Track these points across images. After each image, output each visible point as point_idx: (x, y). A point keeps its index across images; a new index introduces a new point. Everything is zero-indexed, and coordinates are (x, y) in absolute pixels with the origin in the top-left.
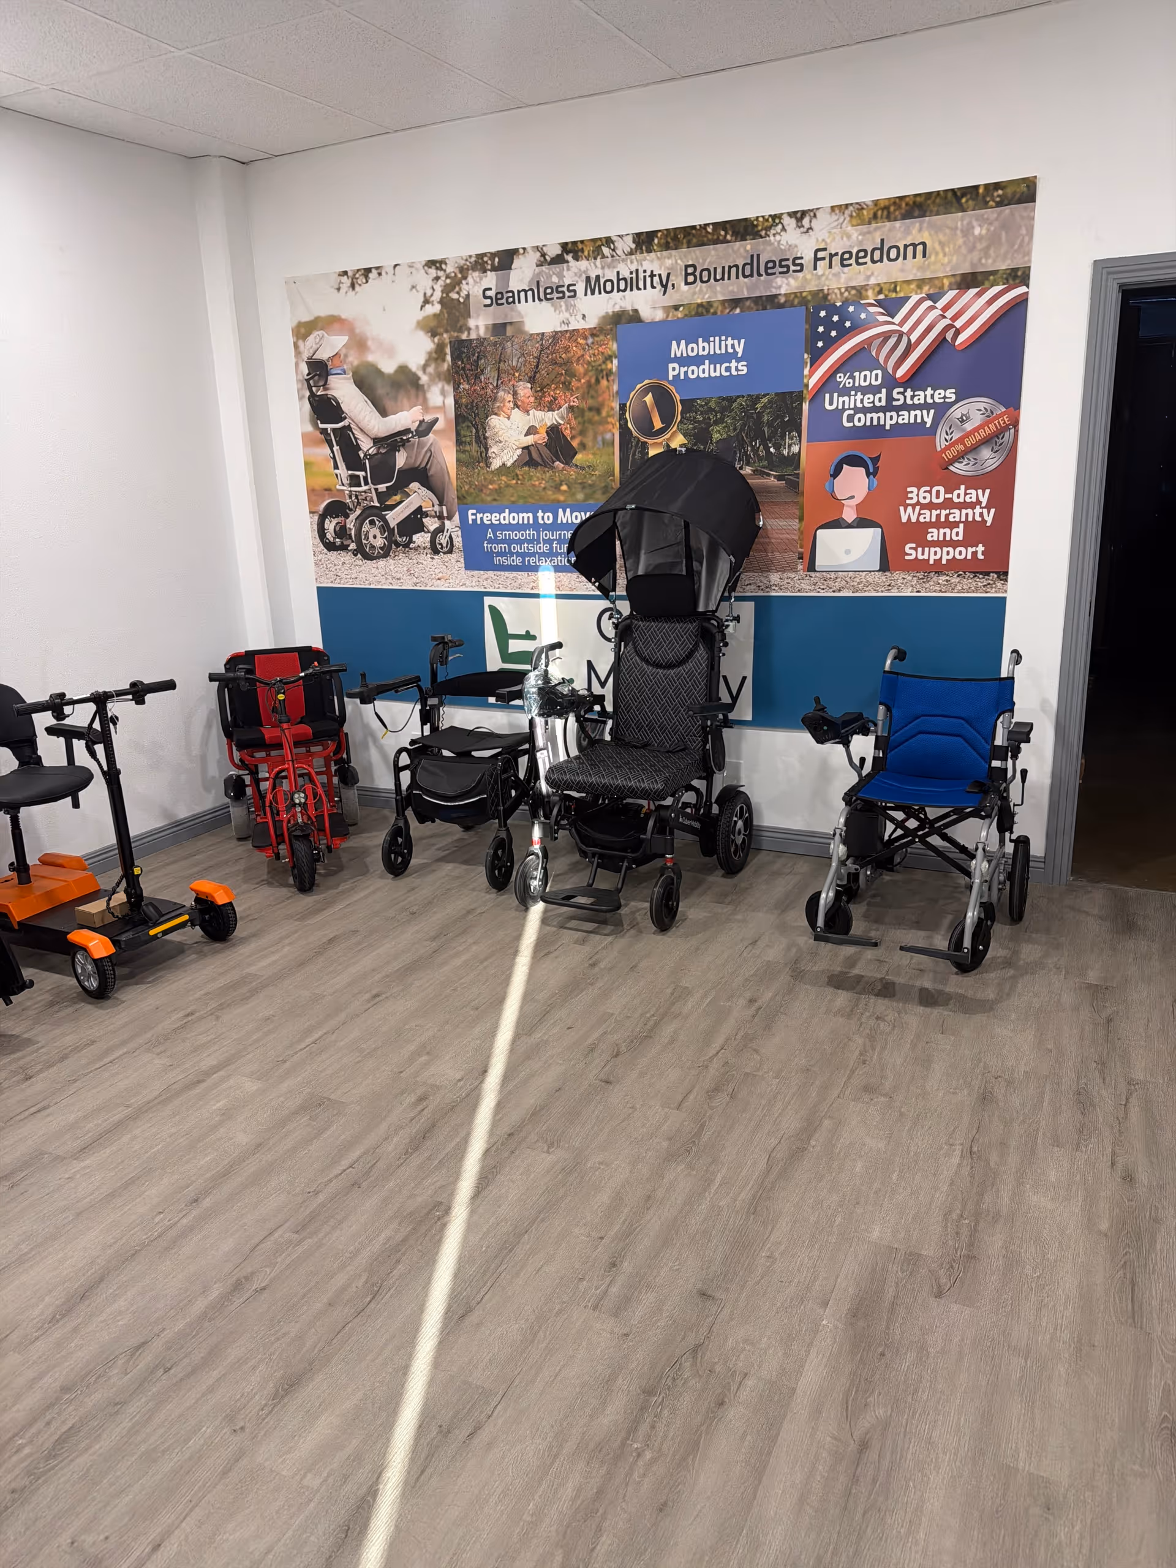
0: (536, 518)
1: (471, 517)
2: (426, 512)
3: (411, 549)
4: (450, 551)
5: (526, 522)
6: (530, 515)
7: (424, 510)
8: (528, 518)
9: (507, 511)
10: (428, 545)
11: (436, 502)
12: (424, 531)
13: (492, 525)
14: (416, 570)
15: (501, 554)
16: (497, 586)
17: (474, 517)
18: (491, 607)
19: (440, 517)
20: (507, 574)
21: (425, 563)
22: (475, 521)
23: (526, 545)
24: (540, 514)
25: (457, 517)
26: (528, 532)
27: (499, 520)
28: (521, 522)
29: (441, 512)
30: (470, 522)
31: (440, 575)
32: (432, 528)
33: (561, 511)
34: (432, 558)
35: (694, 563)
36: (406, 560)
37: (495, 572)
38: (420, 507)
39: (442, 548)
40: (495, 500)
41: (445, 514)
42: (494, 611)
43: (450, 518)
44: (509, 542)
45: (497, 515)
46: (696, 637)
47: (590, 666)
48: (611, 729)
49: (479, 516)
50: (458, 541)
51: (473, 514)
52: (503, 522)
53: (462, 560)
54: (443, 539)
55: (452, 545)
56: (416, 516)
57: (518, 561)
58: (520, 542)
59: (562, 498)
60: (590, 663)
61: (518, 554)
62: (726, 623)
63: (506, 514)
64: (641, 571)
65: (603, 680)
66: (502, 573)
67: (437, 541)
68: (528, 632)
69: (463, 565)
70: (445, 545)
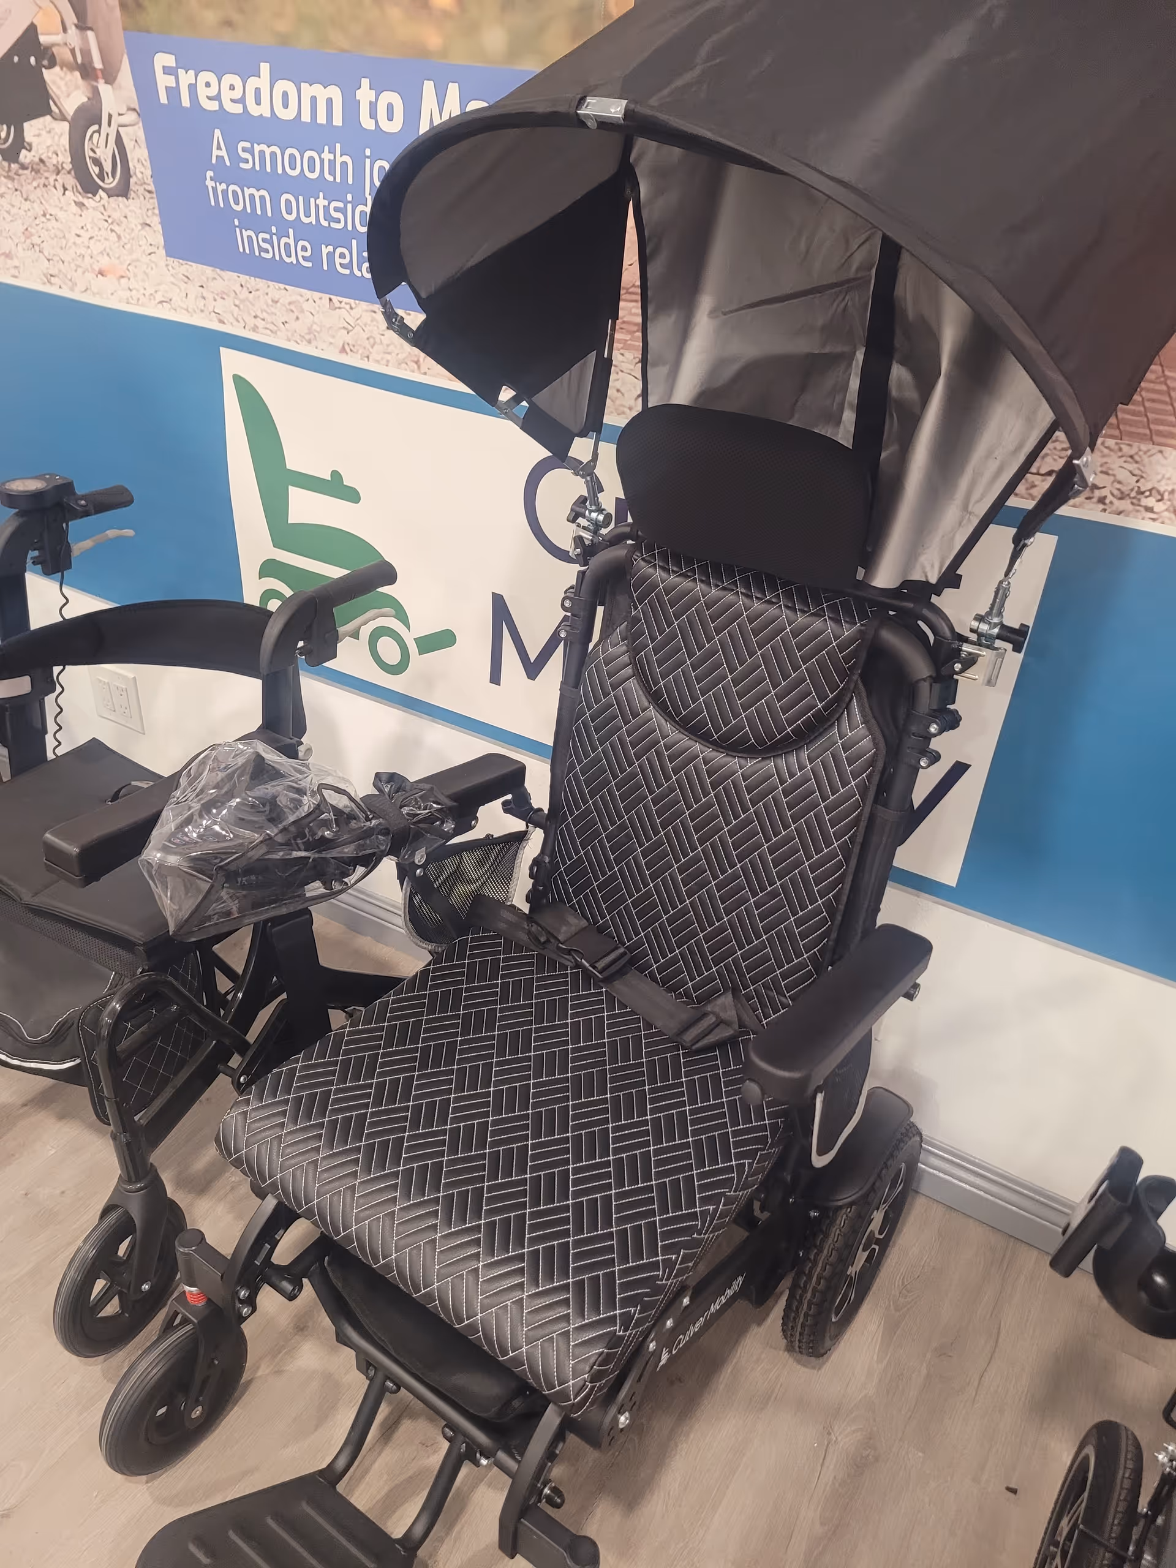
0: (351, 106)
1: (164, 81)
2: (48, 48)
3: (23, 167)
4: (123, 191)
5: (322, 119)
6: (335, 93)
7: (43, 39)
8: (329, 102)
9: (265, 68)
10: (66, 159)
11: (71, 18)
12: (49, 112)
13: (221, 117)
14: (44, 234)
15: (253, 221)
16: (251, 322)
17: (170, 81)
18: (238, 380)
19: (87, 71)
20: (275, 289)
21: (61, 215)
22: (173, 92)
23: (322, 202)
24: (365, 94)
25: (125, 75)
26: (327, 156)
27: (242, 101)
28: (306, 117)
29: (86, 53)
30: (163, 99)
31: (104, 262)
32: (70, 107)
33: (429, 87)
34: (81, 205)
35: (899, 373)
36: (17, 199)
37: (244, 278)
38: (32, 30)
39: (101, 176)
40: (228, 23)
41: (98, 64)
42: (246, 390)
43: (110, 78)
44: (276, 183)
45: (236, 80)
46: (842, 675)
47: (500, 610)
48: (536, 862)
49: (186, 78)
50: (139, 156)
51: (167, 71)
52: (254, 110)
53: (155, 221)
54: (100, 146)
55: (127, 174)
56: (24, 60)
57: (300, 253)
58: (305, 188)
59: (433, 40)
60: (499, 603)
61: (302, 231)
62: (967, 648)
63: (262, 81)
64: (683, 394)
65: (533, 657)
66: (261, 283)
67: (88, 153)
68: (335, 474)
69: (161, 240)
70: (108, 167)
